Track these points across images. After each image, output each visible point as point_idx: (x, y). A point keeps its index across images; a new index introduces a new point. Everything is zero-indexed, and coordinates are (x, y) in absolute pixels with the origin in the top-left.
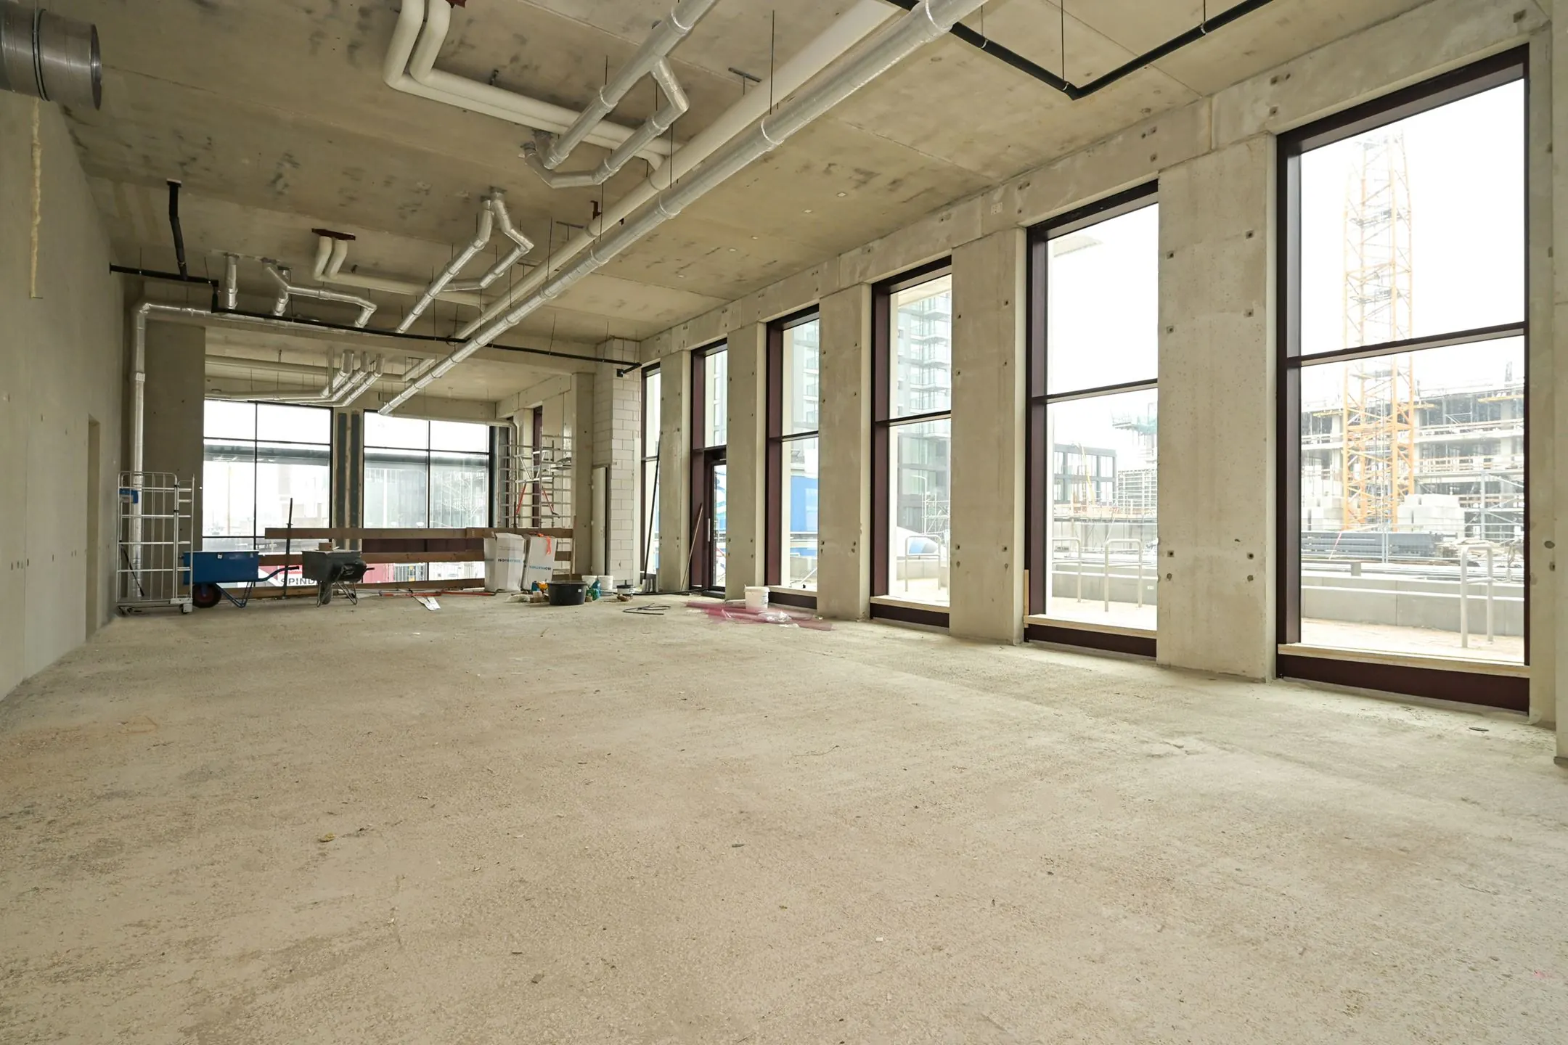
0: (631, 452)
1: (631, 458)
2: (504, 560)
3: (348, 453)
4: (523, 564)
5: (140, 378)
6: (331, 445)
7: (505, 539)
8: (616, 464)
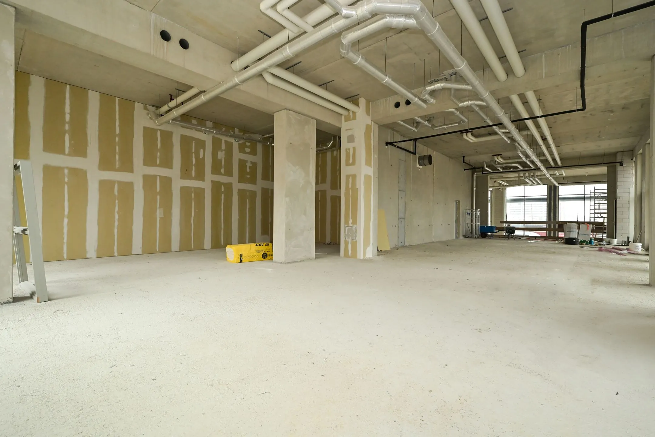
0: (628, 193)
1: (628, 195)
2: (569, 231)
3: (552, 198)
4: (577, 233)
5: (475, 189)
6: (547, 196)
7: (569, 225)
8: (619, 198)
